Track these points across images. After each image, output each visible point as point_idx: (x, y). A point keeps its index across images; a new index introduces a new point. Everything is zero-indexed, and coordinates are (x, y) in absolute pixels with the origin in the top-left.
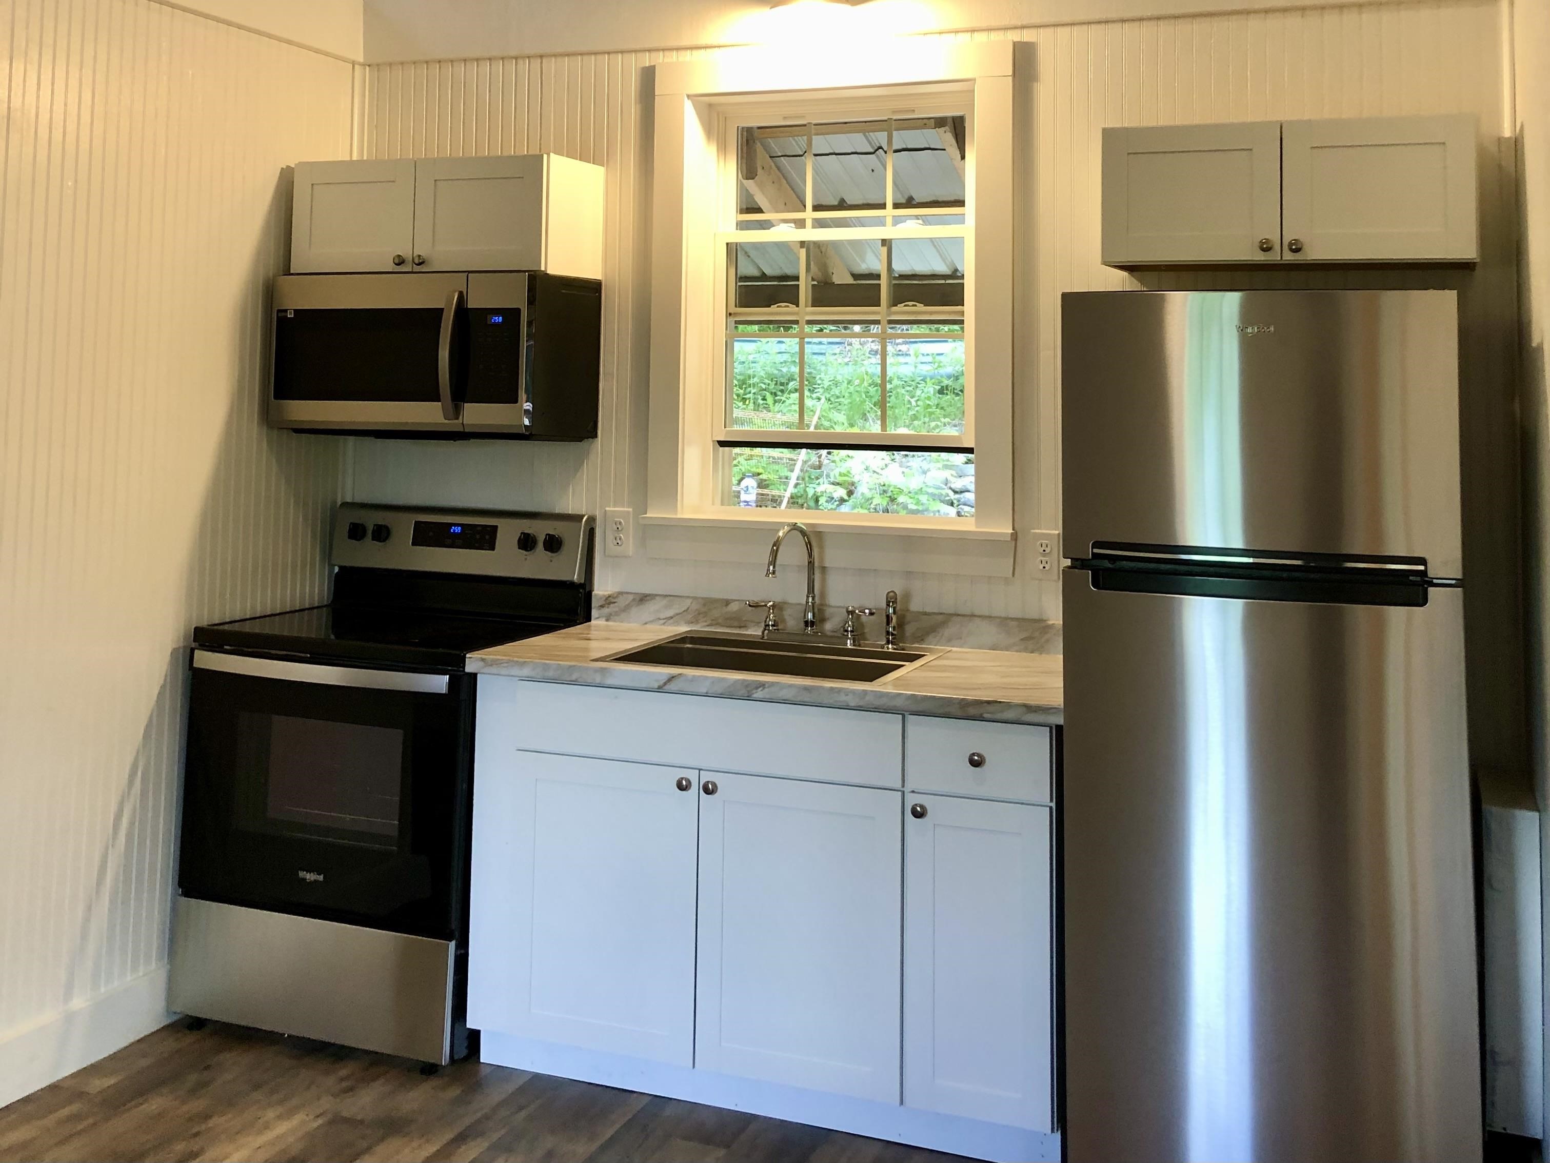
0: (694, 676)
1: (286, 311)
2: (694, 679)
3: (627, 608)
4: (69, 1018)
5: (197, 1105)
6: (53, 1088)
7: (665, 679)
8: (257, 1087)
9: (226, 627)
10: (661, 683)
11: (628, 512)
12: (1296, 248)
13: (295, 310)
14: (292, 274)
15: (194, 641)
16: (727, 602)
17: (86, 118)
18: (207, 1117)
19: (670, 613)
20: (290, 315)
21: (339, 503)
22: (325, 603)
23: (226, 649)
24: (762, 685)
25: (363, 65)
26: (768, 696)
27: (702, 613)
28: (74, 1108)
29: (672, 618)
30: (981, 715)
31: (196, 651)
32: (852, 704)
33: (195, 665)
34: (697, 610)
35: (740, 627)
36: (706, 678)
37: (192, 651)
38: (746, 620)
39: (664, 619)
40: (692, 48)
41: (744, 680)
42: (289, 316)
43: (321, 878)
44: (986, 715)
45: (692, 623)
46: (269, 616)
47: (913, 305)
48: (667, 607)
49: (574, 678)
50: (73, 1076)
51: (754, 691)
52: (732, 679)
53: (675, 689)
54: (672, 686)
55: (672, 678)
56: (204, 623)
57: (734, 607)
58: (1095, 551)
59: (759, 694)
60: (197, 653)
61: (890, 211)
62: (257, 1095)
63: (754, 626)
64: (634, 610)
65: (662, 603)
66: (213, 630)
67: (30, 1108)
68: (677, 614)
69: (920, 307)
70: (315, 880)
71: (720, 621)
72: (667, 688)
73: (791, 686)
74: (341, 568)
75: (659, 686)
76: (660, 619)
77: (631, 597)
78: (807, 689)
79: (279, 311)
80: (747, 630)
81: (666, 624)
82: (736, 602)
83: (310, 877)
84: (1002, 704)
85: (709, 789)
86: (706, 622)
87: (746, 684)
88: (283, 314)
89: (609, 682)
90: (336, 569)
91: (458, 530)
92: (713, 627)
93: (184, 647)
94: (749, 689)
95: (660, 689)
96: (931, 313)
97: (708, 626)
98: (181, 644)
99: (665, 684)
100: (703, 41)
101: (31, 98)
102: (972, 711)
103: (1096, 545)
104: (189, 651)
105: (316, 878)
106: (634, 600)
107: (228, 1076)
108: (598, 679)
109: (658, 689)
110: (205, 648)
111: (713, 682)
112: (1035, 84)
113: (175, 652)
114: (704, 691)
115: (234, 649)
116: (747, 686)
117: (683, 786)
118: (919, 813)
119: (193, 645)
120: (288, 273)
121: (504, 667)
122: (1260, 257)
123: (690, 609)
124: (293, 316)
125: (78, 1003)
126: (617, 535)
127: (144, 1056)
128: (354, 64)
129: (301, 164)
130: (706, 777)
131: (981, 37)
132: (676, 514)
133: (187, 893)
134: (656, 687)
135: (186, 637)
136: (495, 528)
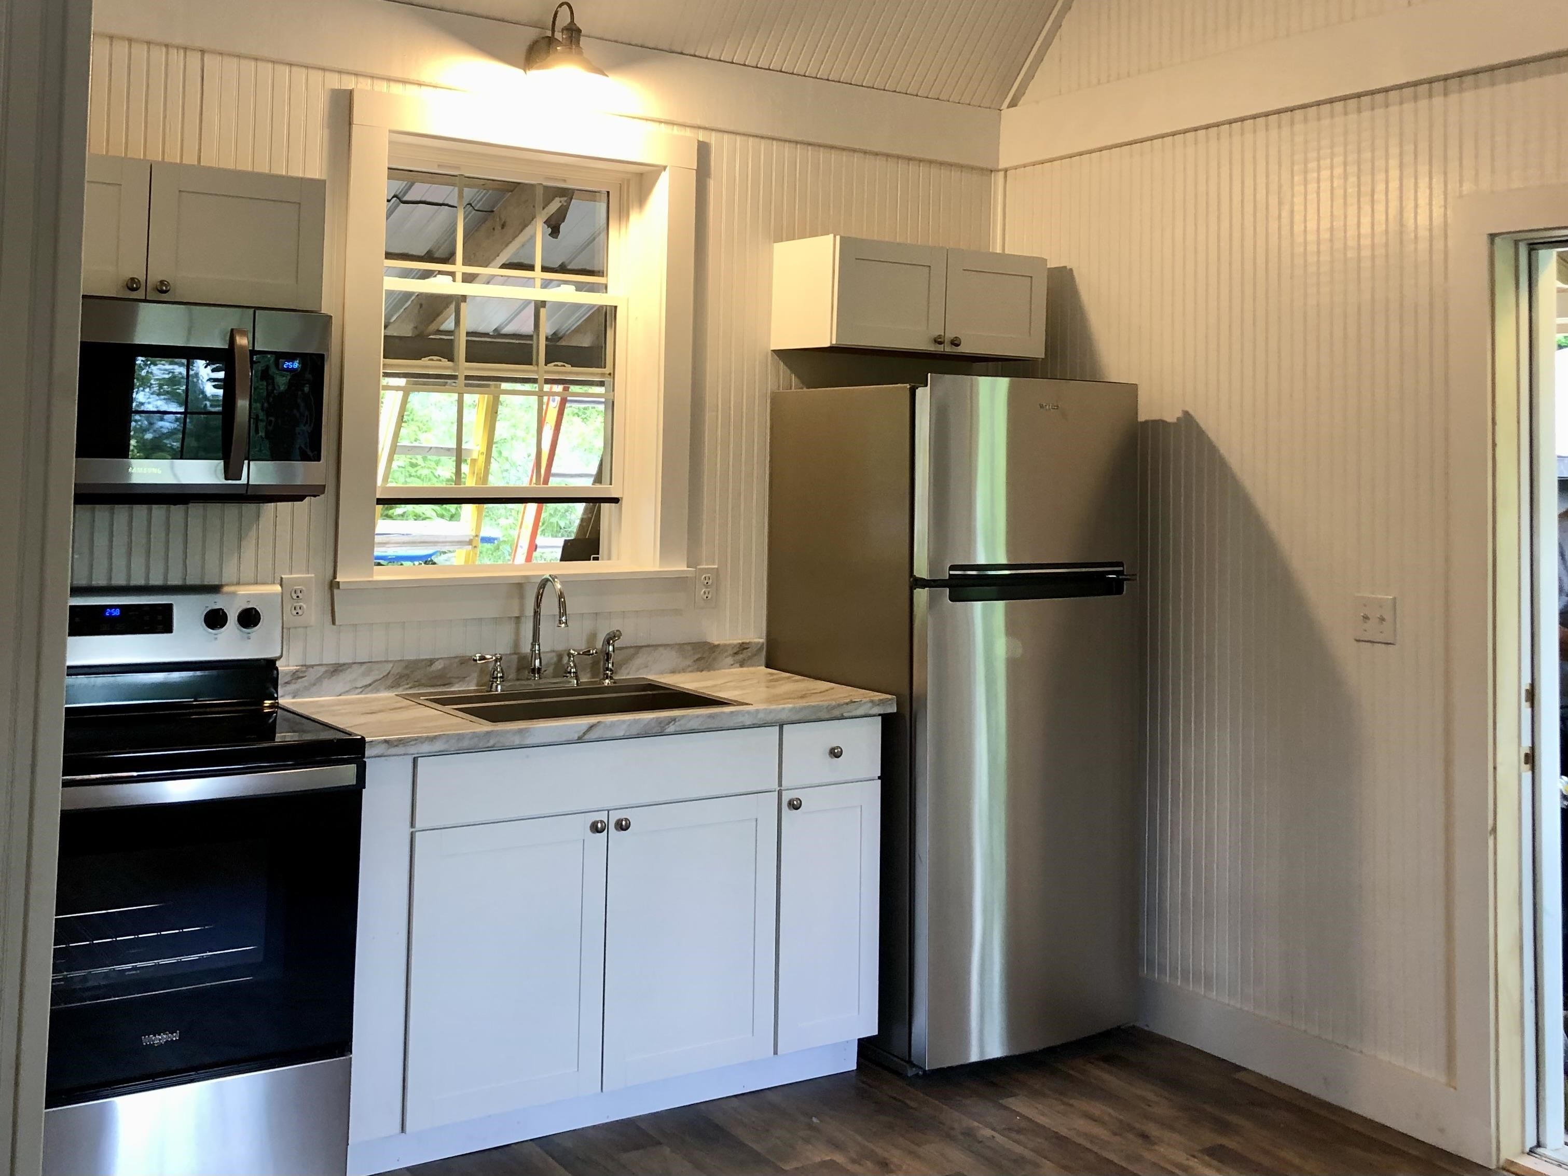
0: (612, 722)
2: (613, 724)
3: (319, 680)
7: (585, 728)
10: (581, 733)
11: (312, 577)
12: (955, 343)
16: (431, 662)
19: (368, 680)
24: (674, 720)
26: (678, 729)
27: (404, 676)
29: (370, 685)
30: (842, 714)
32: (748, 723)
34: (398, 674)
35: (444, 685)
36: (624, 722)
38: (450, 678)
39: (361, 688)
40: (405, 82)
41: (658, 718)
44: (845, 715)
45: (392, 687)
47: (562, 366)
48: (365, 674)
49: (491, 743)
51: (667, 727)
52: (647, 718)
53: (594, 737)
54: (592, 735)
55: (592, 727)
57: (438, 666)
58: (951, 572)
59: (671, 728)
61: (538, 274)
63: (458, 683)
64: (326, 683)
65: (357, 671)
68: (377, 681)
69: (568, 368)
71: (423, 681)
72: (587, 737)
73: (698, 716)
75: (579, 737)
76: (357, 688)
77: (323, 669)
78: (711, 716)
80: (450, 687)
81: (363, 693)
82: (440, 661)
84: (856, 703)
85: (622, 826)
86: (408, 684)
87: (659, 721)
89: (529, 741)
91: (117, 612)
92: (417, 688)
94: (662, 725)
95: (580, 740)
96: (577, 374)
97: (410, 688)
99: (584, 734)
100: (413, 77)
102: (836, 713)
103: (952, 568)
106: (326, 672)
108: (517, 741)
109: (578, 740)
111: (629, 725)
112: (708, 179)
114: (621, 734)
116: (660, 723)
117: (596, 828)
118: (795, 805)
121: (412, 745)
122: (932, 348)
123: (391, 673)
126: (295, 604)
130: (615, 816)
131: (676, 131)
132: (372, 577)
134: (577, 738)
136: (169, 607)
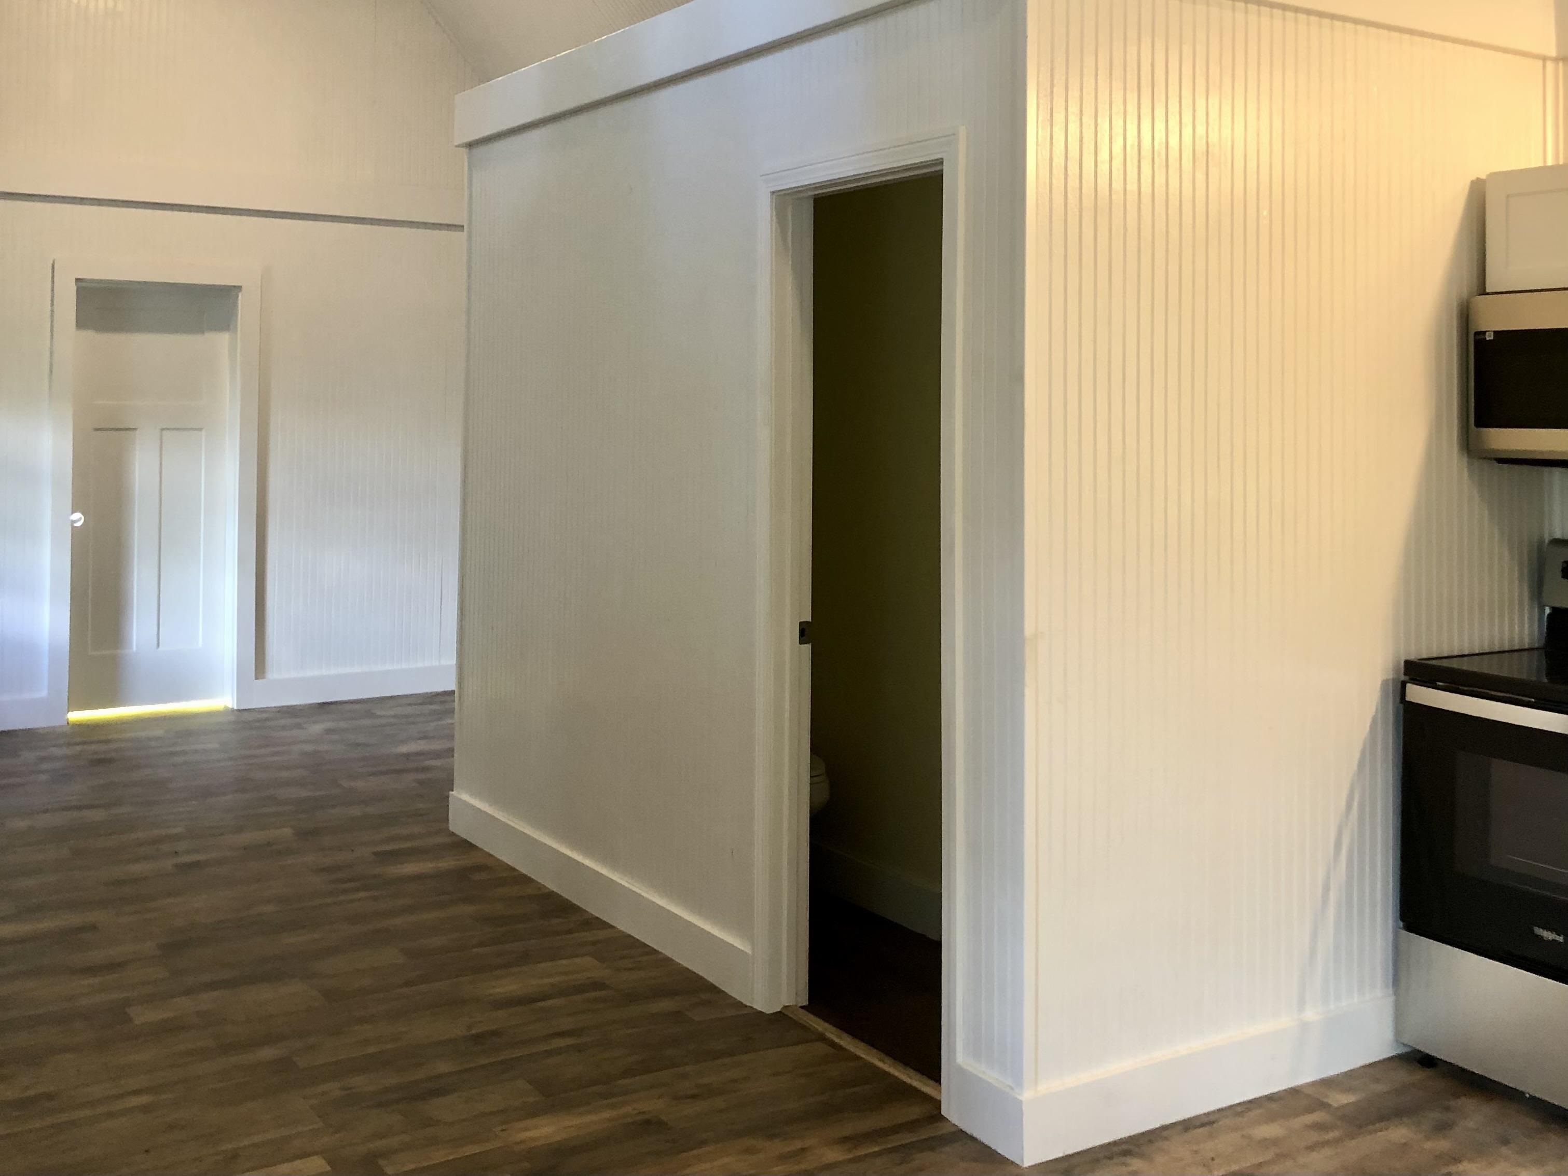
1: (1484, 333)
4: (1304, 1027)
5: (1442, 1145)
6: (1294, 1092)
8: (1505, 1142)
9: (1434, 662)
13: (1495, 332)
14: (1488, 294)
15: (1405, 674)
17: (1277, 147)
18: (1457, 1160)
20: (1490, 337)
21: (1547, 541)
22: (1536, 645)
23: (1439, 685)
25: (1556, 60)
28: (1318, 1117)
31: (1409, 685)
33: (1408, 699)
37: (1403, 685)
42: (1488, 339)
43: (1561, 939)
46: (1477, 654)
50: (1313, 1084)
56: (1413, 657)
60: (1410, 687)
62: (1504, 1150)
66: (1422, 664)
67: (1274, 1106)
70: (1553, 940)
74: (1554, 609)
79: (1477, 334)
83: (1548, 935)
88: (1482, 337)
90: (1548, 611)
93: (1393, 679)
98: (1391, 677)
101: (1226, 132)
104: (1399, 686)
105: (1554, 938)
107: (1471, 1124)
110: (1418, 682)
113: (1385, 683)
115: (1447, 686)
119: (1407, 678)
120: (1483, 291)
124: (1492, 338)
125: (1312, 1014)
127: (1377, 1081)
128: (1544, 59)
129: (1494, 175)
133: (1410, 928)
135: (1396, 670)
